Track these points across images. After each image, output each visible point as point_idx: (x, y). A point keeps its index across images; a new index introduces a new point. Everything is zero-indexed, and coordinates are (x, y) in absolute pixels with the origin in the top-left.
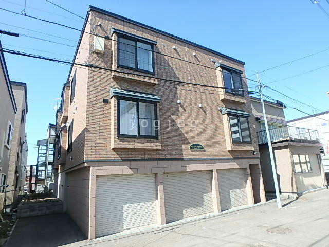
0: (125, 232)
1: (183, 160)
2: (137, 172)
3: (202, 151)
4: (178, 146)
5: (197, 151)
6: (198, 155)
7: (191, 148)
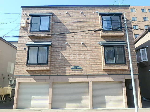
0: (31, 109)
1: (65, 75)
2: (38, 81)
3: (80, 70)
4: (63, 68)
5: (76, 70)
6: (77, 73)
7: (72, 69)
